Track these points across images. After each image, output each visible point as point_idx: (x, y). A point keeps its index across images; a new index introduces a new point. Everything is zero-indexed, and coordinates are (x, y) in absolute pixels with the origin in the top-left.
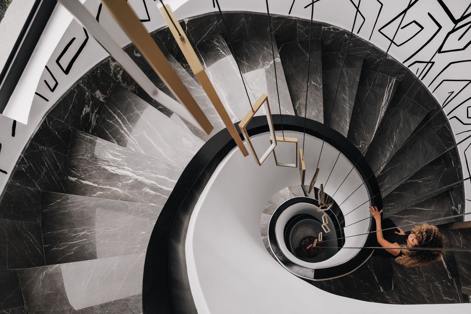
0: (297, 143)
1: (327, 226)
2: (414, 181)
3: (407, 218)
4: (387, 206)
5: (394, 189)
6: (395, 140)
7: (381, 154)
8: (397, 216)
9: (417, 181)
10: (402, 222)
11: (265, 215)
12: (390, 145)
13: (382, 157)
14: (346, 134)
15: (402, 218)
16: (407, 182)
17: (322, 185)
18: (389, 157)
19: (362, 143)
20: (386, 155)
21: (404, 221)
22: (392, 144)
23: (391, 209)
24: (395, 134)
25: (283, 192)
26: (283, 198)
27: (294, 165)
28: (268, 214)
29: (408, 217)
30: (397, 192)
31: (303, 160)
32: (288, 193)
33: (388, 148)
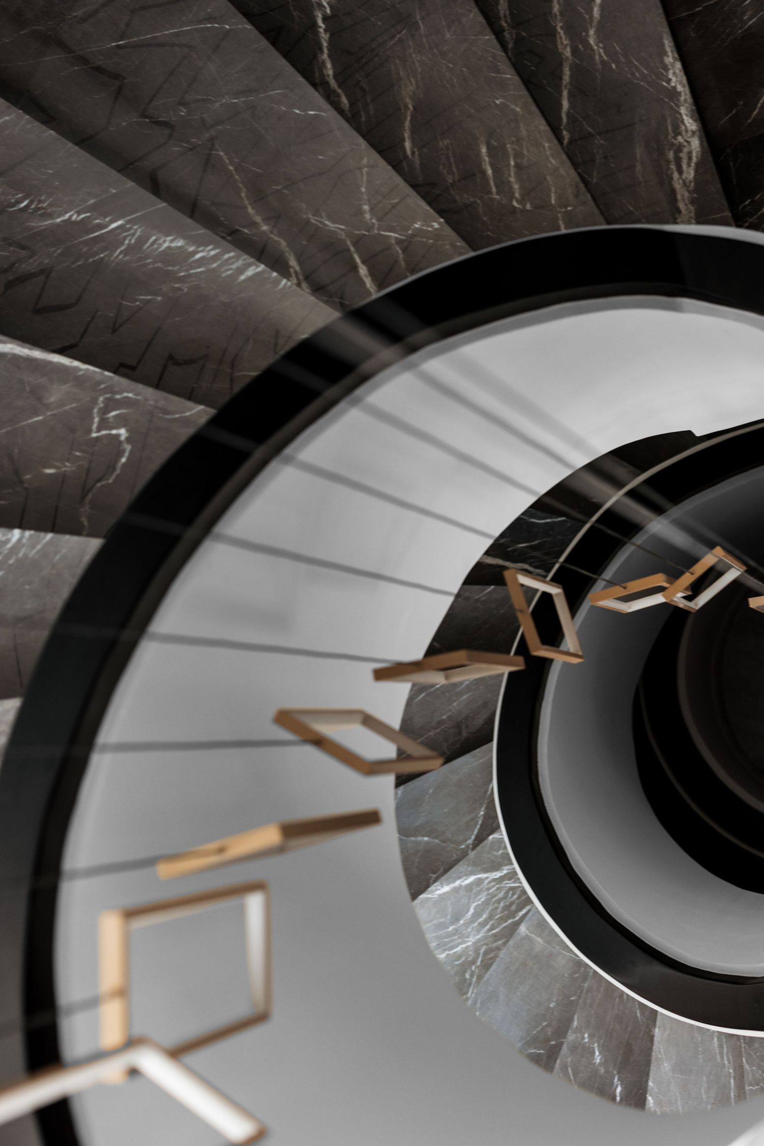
0: (131, 914)
1: (687, 579)
2: (324, 38)
3: (576, 33)
4: (503, 185)
5: (382, 163)
6: (79, 213)
7: (165, 288)
8: (565, 104)
9: (325, 19)
10: (603, 62)
11: (666, 1066)
12: (113, 241)
13: (182, 280)
14: (50, 542)
15: (577, 70)
16: (333, 83)
17: (382, 675)
18: (181, 234)
19: (104, 424)
20: (170, 256)
21: (599, 52)
22: (100, 227)
23: (518, 155)
24: (47, 215)
25: (472, 921)
26: (517, 924)
27: (255, 904)
28: (651, 1038)
29: (569, 29)
30: (407, 135)
31: (221, 850)
32: (479, 882)
33: (125, 253)
